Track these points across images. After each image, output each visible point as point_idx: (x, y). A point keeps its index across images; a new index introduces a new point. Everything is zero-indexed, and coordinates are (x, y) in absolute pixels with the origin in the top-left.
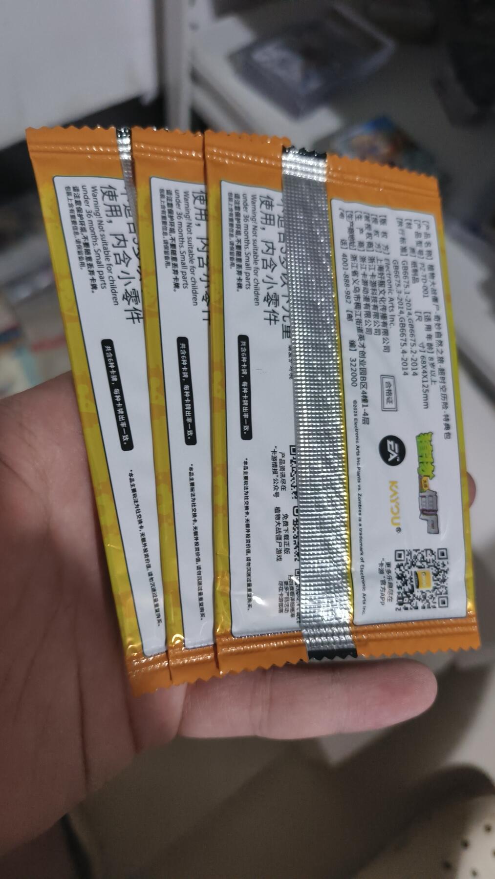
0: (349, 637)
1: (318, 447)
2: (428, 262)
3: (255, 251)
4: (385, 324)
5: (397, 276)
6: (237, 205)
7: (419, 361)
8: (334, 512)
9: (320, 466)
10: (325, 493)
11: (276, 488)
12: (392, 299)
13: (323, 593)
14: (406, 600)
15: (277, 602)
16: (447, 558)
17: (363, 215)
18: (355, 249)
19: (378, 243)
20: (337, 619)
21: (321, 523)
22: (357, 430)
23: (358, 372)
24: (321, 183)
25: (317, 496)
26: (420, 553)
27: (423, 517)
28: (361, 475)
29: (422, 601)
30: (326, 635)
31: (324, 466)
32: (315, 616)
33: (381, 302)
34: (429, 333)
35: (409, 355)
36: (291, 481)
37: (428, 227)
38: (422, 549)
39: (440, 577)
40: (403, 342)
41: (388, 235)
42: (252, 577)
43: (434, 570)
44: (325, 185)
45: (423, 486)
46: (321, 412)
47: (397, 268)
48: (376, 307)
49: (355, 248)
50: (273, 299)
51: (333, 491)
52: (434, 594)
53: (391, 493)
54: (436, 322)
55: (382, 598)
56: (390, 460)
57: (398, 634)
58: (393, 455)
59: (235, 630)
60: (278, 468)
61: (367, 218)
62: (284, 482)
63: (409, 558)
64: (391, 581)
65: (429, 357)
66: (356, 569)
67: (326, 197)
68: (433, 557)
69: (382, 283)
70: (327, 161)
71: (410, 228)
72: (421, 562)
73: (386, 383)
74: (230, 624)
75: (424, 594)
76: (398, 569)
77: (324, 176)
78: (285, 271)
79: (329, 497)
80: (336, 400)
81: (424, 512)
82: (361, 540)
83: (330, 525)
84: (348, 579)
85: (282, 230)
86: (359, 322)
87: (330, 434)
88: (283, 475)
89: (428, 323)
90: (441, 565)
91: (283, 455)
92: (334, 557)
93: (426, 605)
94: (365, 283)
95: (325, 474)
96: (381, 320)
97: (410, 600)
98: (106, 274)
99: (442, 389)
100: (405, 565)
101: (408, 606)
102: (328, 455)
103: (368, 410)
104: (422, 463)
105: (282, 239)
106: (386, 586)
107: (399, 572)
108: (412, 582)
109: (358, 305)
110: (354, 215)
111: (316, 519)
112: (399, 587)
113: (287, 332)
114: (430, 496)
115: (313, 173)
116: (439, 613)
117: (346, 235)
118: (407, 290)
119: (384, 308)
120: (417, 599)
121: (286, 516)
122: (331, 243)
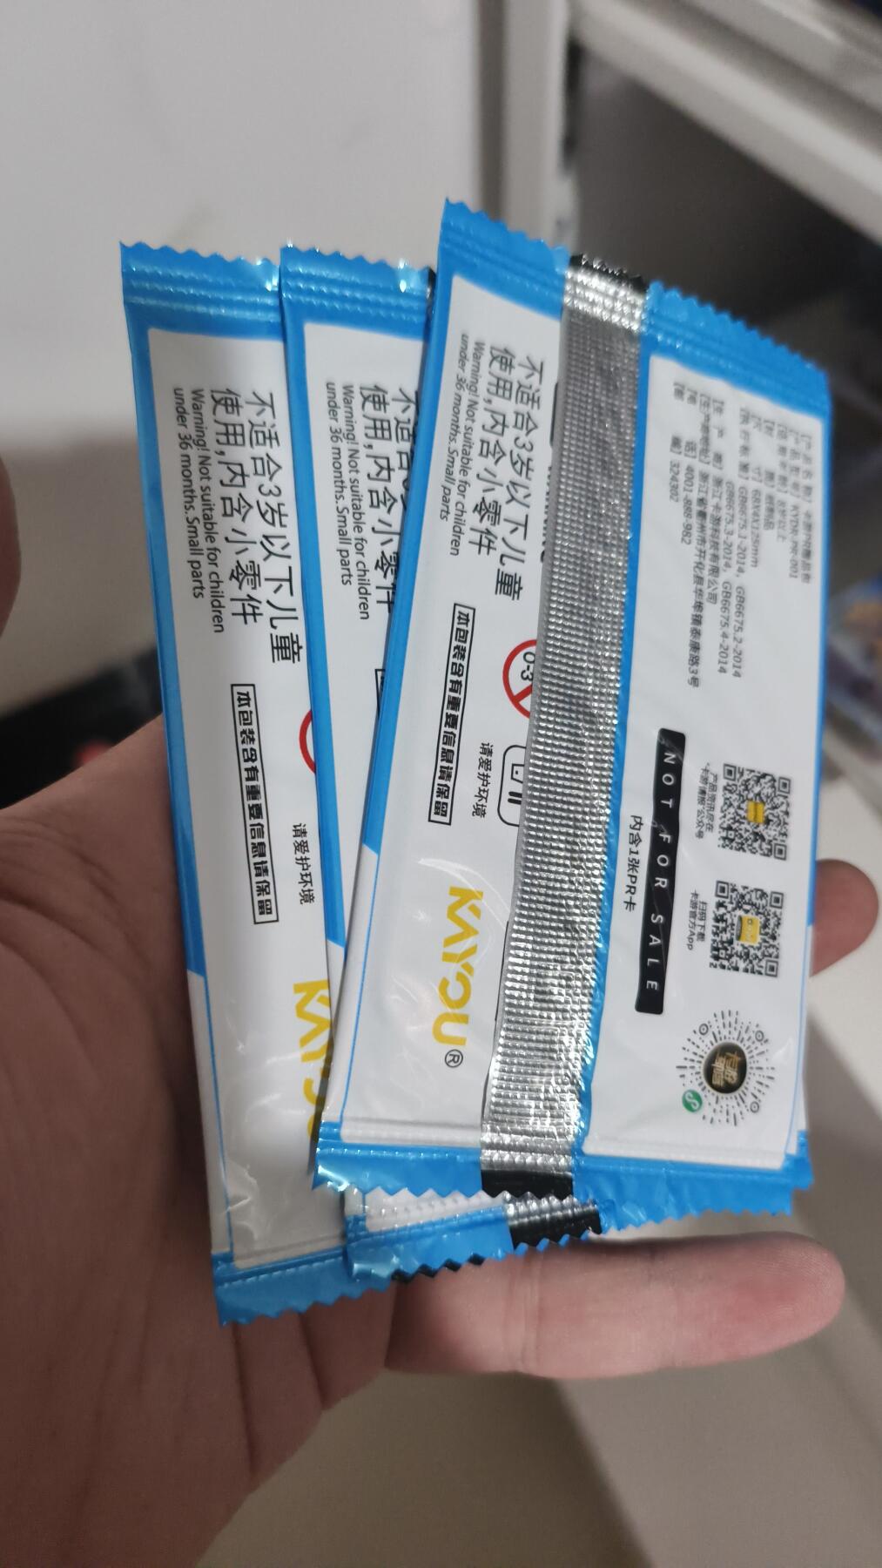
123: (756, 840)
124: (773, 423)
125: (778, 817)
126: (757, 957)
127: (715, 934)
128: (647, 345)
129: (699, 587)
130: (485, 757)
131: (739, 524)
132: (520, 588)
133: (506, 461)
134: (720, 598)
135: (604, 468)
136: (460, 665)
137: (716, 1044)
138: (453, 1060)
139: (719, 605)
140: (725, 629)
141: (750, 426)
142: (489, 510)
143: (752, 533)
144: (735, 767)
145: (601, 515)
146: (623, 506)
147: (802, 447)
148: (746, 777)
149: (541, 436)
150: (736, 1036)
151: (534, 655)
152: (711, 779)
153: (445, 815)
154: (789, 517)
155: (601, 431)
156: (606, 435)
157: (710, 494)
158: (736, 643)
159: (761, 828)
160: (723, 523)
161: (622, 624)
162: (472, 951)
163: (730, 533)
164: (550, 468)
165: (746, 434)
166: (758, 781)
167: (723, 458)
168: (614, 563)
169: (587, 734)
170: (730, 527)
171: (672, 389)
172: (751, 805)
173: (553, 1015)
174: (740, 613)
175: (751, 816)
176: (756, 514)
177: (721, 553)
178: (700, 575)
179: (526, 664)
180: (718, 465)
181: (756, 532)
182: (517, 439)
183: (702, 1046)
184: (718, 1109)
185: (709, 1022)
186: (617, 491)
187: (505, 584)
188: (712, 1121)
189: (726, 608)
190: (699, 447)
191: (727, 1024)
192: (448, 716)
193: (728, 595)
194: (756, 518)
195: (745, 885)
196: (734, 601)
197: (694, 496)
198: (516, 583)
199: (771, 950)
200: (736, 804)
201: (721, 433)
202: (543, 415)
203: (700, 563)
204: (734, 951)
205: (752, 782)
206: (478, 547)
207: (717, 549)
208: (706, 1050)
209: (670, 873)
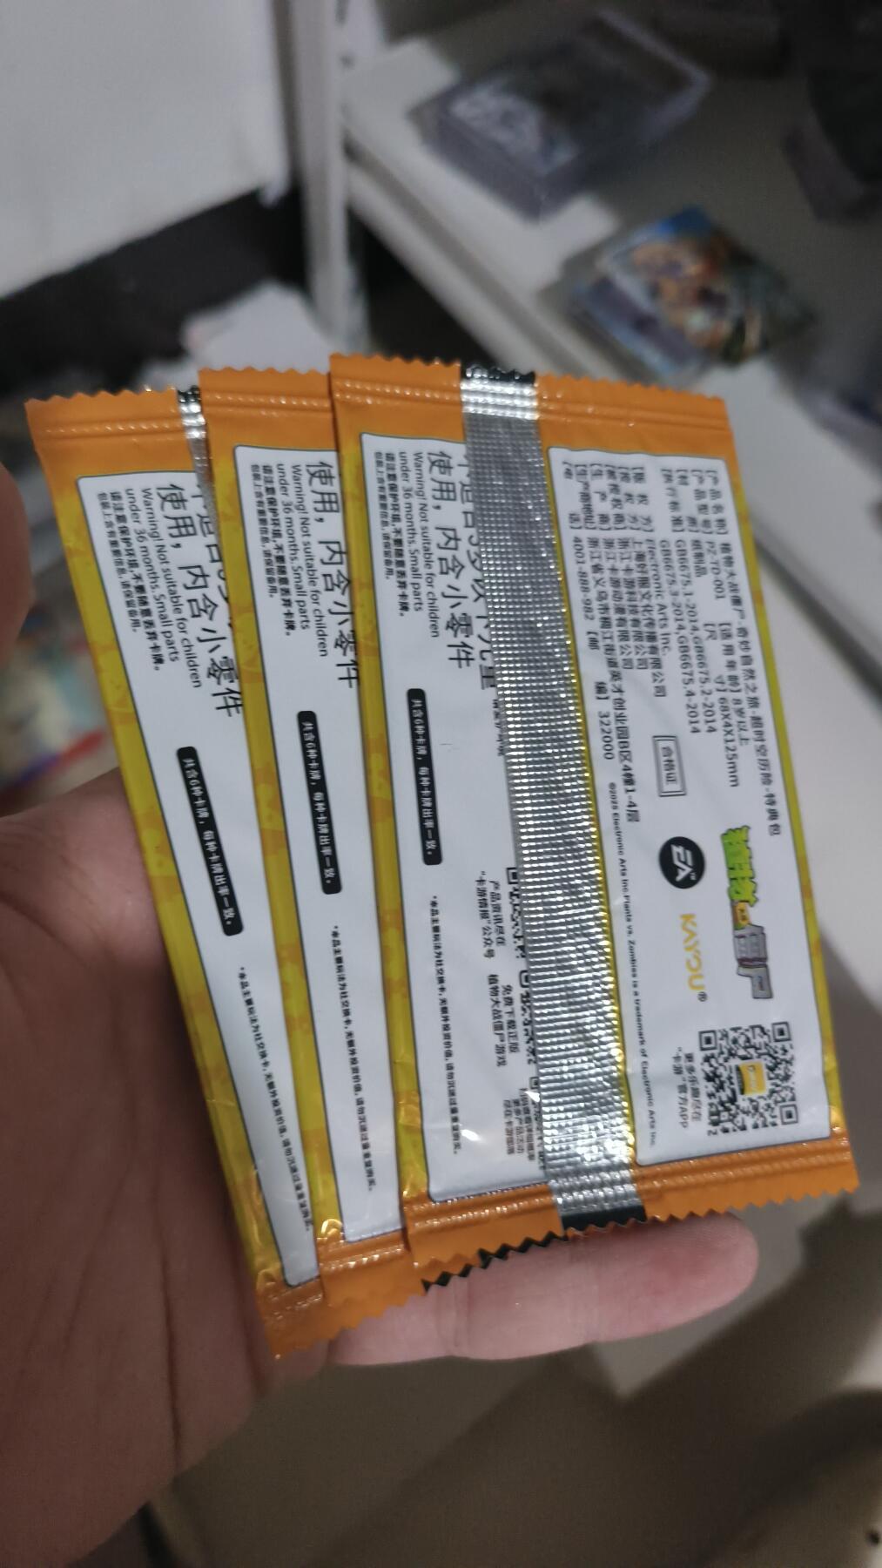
0: (630, 1188)
1: (556, 867)
2: (719, 539)
3: (426, 545)
4: (654, 650)
5: (669, 567)
6: (391, 472)
7: (717, 708)
8: (590, 975)
9: (560, 899)
10: (571, 945)
11: (487, 942)
12: (663, 607)
13: (581, 1116)
14: (724, 1116)
15: (504, 1137)
16: (789, 1039)
17: (605, 469)
18: (594, 528)
19: (632, 515)
20: (607, 1157)
21: (568, 996)
22: (618, 833)
23: (614, 735)
24: (529, 422)
25: (558, 950)
26: (742, 1034)
27: (743, 971)
28: (631, 909)
29: (754, 1115)
30: (591, 1187)
31: (567, 898)
32: (568, 1156)
33: (646, 613)
34: (730, 658)
35: (698, 699)
36: (513, 928)
37: (716, 480)
38: (745, 1026)
39: (780, 1071)
40: (688, 677)
41: (649, 499)
42: (459, 1098)
43: (769, 1061)
44: (536, 423)
45: (738, 919)
46: (556, 807)
47: (667, 553)
48: (636, 622)
49: (593, 525)
50: (460, 624)
51: (586, 939)
52: (771, 1102)
53: (685, 934)
54: (741, 639)
55: (682, 1116)
56: (679, 878)
57: (716, 1175)
58: (683, 870)
59: (434, 1189)
60: (490, 908)
61: (611, 474)
62: (501, 930)
63: (724, 1043)
64: (696, 1086)
65: (734, 700)
66: (634, 1069)
67: (540, 445)
68: (766, 1039)
69: (644, 582)
70: (536, 385)
71: (686, 484)
72: (745, 1048)
73: (664, 748)
74: (425, 1180)
75: (755, 1103)
76: (706, 1064)
77: (532, 410)
78: (478, 575)
79: (579, 951)
80: (581, 786)
81: (746, 963)
82: (639, 1020)
83: (585, 998)
84: (622, 1088)
85: (469, 507)
86: (610, 649)
87: (573, 843)
88: (499, 920)
89: (728, 642)
90: (781, 1052)
91: (497, 885)
92: (596, 1052)
93: (760, 1122)
94: (616, 583)
95: (570, 912)
96: (647, 644)
97: (730, 1115)
98: (177, 637)
99: (758, 751)
100: (719, 1056)
101: (729, 1125)
102: (572, 879)
103: (635, 797)
104: (735, 879)
105: (470, 523)
106: (689, 1095)
107: (708, 1069)
108: (732, 1084)
109: (606, 622)
110: (589, 469)
111: (560, 990)
112: (711, 1095)
113: (489, 677)
114: (753, 935)
115: (514, 408)
116: (782, 1133)
117: (577, 506)
118: (689, 589)
119: (651, 623)
120: (744, 1112)
121: (508, 989)
122: (554, 521)
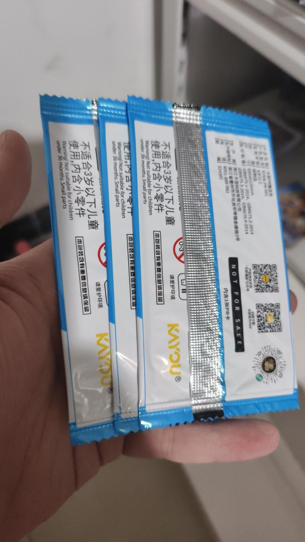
123: (267, 288)
124: (251, 144)
125: (274, 278)
126: (273, 326)
127: (258, 321)
128: (204, 128)
129: (234, 207)
130: (172, 280)
131: (245, 182)
132: (174, 221)
133: (162, 179)
134: (242, 209)
135: (196, 174)
136: (159, 251)
137: (264, 358)
138: (178, 379)
139: (242, 211)
140: (246, 219)
141: (243, 147)
142: (160, 197)
143: (250, 184)
144: (256, 265)
145: (197, 190)
146: (204, 185)
147: (262, 150)
148: (260, 267)
149: (173, 168)
150: (271, 354)
151: (182, 242)
152: (249, 271)
153: (162, 301)
154: (262, 176)
155: (193, 162)
156: (194, 163)
157: (233, 174)
158: (250, 223)
159: (268, 283)
160: (239, 183)
161: (210, 225)
162: (178, 343)
163: (242, 186)
164: (178, 178)
165: (242, 151)
166: (265, 268)
167: (236, 161)
168: (204, 205)
169: (204, 265)
170: (242, 184)
171: (214, 141)
172: (264, 276)
173: (208, 359)
174: (250, 212)
175: (264, 280)
176: (250, 177)
177: (240, 193)
178: (234, 203)
179: (180, 246)
180: (234, 163)
181: (251, 183)
182: (165, 171)
183: (260, 359)
184: (268, 378)
185: (261, 351)
186: (201, 181)
187: (169, 221)
188: (267, 383)
189: (245, 212)
190: (227, 159)
191: (267, 350)
192: (157, 269)
193: (244, 207)
194: (250, 178)
195: (266, 303)
196: (247, 209)
197: (228, 176)
198: (172, 219)
199: (278, 323)
200: (258, 277)
201: (234, 152)
202: (172, 161)
203: (234, 199)
204: (265, 326)
205: (263, 269)
206: (158, 210)
207: (239, 192)
208: (261, 360)
209: (240, 305)
